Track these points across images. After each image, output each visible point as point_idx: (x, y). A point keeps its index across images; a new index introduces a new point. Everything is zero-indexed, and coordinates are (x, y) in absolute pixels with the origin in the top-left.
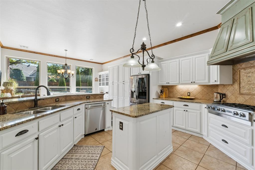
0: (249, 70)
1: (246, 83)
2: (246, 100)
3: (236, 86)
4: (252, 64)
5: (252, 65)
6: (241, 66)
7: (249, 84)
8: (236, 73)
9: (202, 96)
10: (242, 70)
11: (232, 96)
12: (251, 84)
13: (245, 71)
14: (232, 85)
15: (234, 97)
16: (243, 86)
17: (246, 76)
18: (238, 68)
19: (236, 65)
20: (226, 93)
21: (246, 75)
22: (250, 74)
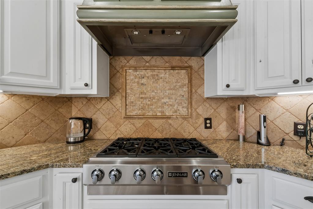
0: (143, 72)
1: (137, 96)
2: (137, 129)
3: (118, 101)
4: (147, 62)
5: (147, 64)
6: (128, 62)
7: (142, 98)
8: (118, 74)
9: (23, 133)
10: (130, 71)
11: (108, 123)
12: (146, 98)
13: (135, 73)
14: (108, 99)
15: (113, 126)
16: (132, 102)
17: (138, 83)
18: (122, 64)
19: (117, 58)
20: (94, 117)
21: (136, 80)
22: (144, 81)
